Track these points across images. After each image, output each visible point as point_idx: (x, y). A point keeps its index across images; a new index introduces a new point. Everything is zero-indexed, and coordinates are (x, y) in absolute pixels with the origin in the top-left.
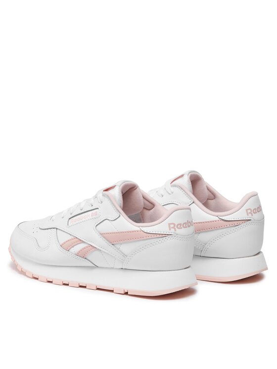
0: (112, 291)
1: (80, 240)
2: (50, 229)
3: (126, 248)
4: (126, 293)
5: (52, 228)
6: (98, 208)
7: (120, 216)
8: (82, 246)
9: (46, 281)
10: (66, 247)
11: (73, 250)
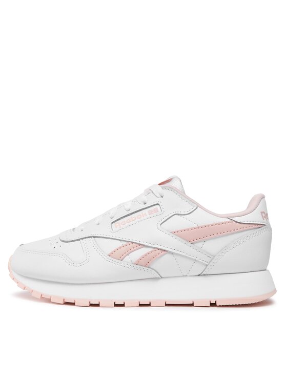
0: (192, 305)
1: (140, 244)
2: (82, 239)
3: (212, 246)
4: (213, 305)
5: (86, 238)
6: (158, 204)
7: (197, 208)
8: (143, 251)
9: (88, 304)
10: (118, 256)
11: (127, 259)
